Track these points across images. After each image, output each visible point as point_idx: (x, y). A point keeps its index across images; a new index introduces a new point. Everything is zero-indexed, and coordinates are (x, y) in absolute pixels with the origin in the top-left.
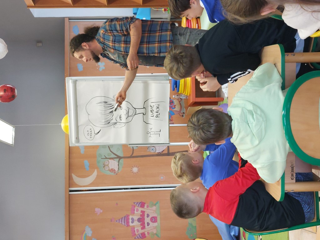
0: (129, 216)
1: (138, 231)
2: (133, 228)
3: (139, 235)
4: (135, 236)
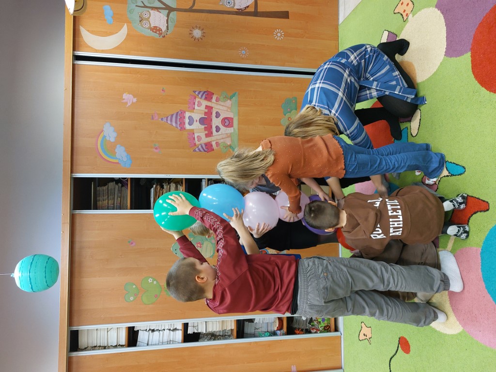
0: (185, 112)
1: (199, 138)
2: (192, 132)
3: (202, 146)
4: (195, 147)
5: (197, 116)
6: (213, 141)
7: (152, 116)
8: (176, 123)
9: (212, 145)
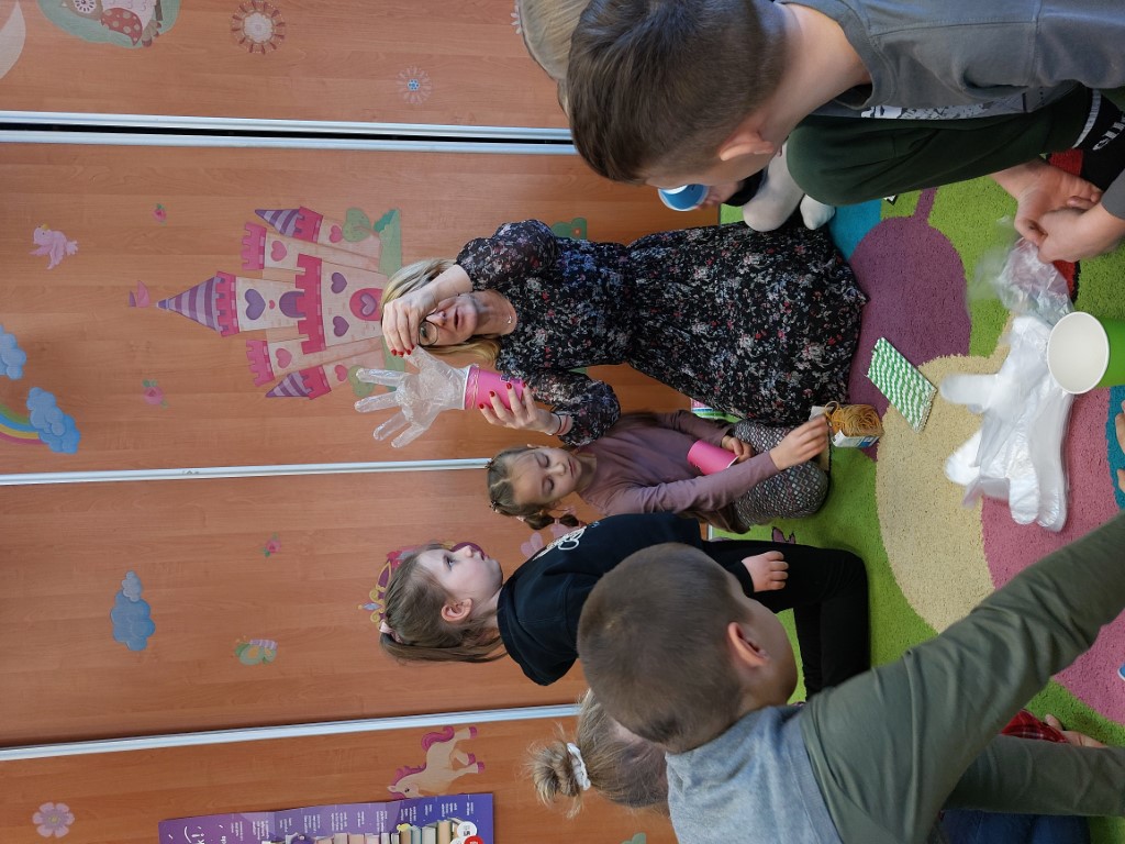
0: (233, 279)
1: (284, 356)
2: (258, 343)
3: (293, 382)
4: (271, 385)
5: (271, 291)
6: (328, 363)
7: (132, 294)
8: (208, 313)
9: (323, 377)
